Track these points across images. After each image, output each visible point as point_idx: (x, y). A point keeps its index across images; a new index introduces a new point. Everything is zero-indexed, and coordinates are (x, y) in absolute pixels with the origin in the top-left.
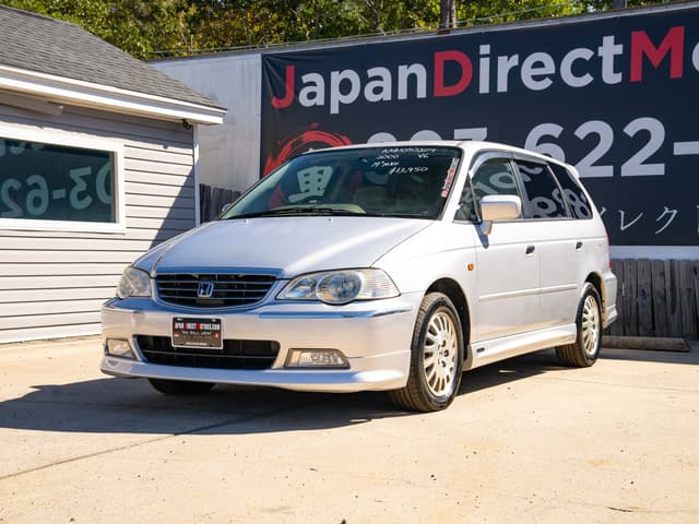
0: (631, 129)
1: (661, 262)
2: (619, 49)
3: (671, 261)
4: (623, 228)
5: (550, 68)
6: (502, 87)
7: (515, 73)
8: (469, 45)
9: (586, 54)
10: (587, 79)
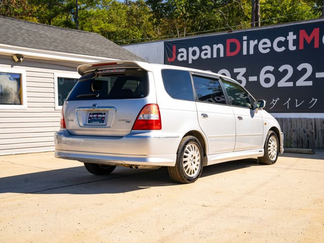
0: (300, 68)
1: (311, 119)
2: (295, 37)
3: (315, 119)
4: (297, 106)
5: (269, 45)
6: (252, 52)
7: (256, 47)
8: (239, 37)
9: (282, 39)
10: (283, 49)
